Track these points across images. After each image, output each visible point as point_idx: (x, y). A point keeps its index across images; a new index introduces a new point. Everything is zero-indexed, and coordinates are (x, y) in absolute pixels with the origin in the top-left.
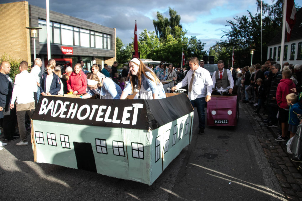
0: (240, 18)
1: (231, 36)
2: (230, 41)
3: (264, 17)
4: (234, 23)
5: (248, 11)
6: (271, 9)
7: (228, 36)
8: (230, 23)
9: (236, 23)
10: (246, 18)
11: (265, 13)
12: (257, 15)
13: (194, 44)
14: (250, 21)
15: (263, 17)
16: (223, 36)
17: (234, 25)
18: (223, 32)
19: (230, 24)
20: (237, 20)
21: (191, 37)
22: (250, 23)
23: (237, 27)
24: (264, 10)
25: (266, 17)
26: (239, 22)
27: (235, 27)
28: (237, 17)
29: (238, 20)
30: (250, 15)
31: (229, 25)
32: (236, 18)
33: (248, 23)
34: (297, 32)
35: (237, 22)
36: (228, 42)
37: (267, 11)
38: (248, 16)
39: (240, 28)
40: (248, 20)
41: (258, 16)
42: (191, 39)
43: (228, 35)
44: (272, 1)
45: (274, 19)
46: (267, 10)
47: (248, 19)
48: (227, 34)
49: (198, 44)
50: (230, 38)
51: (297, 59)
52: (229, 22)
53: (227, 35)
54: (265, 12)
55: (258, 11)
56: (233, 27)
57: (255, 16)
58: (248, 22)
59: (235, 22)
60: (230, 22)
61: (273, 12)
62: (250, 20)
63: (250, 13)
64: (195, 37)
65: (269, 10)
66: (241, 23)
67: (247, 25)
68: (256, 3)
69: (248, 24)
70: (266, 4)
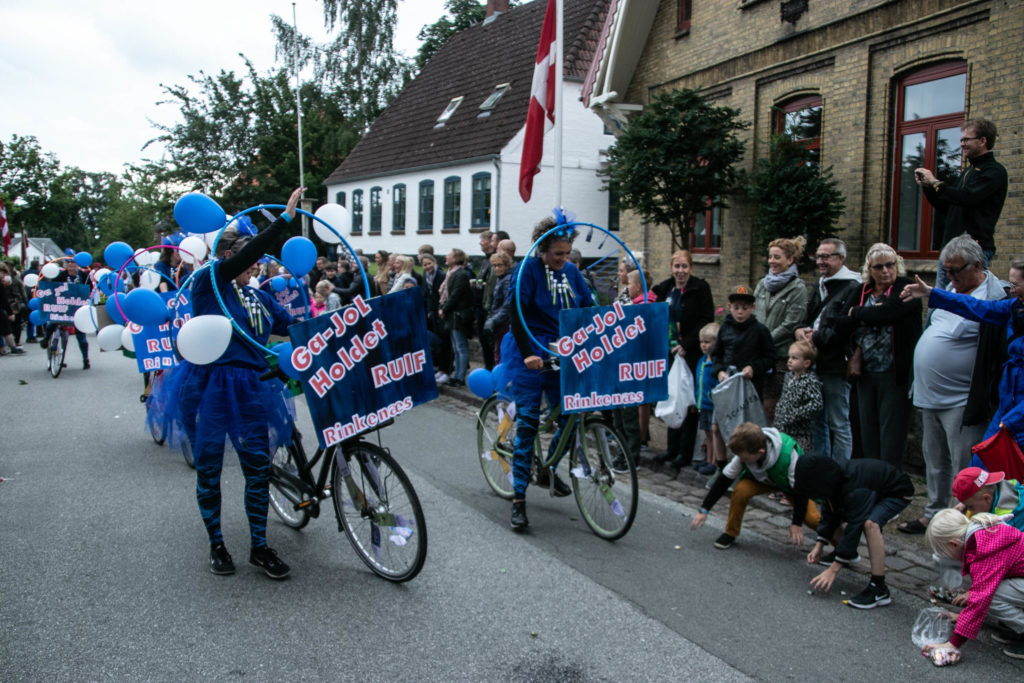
0: (210, 78)
1: (183, 144)
2: (177, 164)
3: (300, 84)
4: (189, 96)
5: (241, 55)
6: (324, 58)
7: (168, 141)
8: (177, 93)
9: (200, 98)
10: (236, 79)
11: (304, 66)
12: (275, 74)
13: (27, 167)
14: (251, 94)
15: (294, 84)
16: (152, 141)
17: (190, 103)
18: (155, 125)
19: (176, 98)
20: (204, 84)
21: (15, 137)
22: (252, 101)
23: (202, 113)
24: (299, 56)
25: (307, 81)
26: (212, 92)
27: (196, 111)
28: (201, 72)
29: (206, 86)
30: (252, 70)
31: (171, 101)
32: (196, 78)
33: (246, 99)
34: (432, 145)
35: (203, 93)
36: (172, 167)
37: (311, 61)
38: (241, 74)
39: (216, 116)
40: (242, 89)
41: (276, 78)
42: (13, 147)
43: (169, 138)
44: (326, 30)
45: (330, 92)
46: (308, 57)
47: (240, 83)
48: (166, 134)
49: (44, 167)
50: (176, 150)
51: (444, 232)
52: (170, 89)
53: (164, 139)
54: (301, 65)
55: (277, 59)
56: (186, 110)
57: (266, 77)
58: (242, 95)
59: (194, 91)
60: (174, 89)
61: (329, 69)
62: (248, 88)
63: (248, 64)
64: (33, 139)
65: (317, 58)
66: (219, 97)
67: (241, 105)
68: (272, 31)
69: (245, 104)
70: (304, 38)
